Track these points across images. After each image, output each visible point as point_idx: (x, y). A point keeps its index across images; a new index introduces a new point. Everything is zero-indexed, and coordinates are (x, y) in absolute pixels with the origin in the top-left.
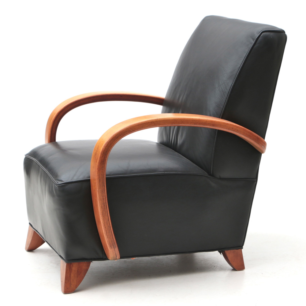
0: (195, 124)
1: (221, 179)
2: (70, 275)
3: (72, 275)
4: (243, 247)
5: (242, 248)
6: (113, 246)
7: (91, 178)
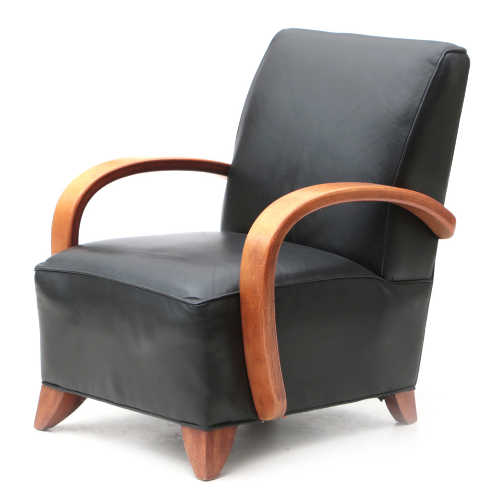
0: (380, 197)
1: (393, 281)
2: (212, 449)
3: (215, 450)
4: (416, 386)
5: (414, 388)
6: (282, 396)
7: (242, 291)
